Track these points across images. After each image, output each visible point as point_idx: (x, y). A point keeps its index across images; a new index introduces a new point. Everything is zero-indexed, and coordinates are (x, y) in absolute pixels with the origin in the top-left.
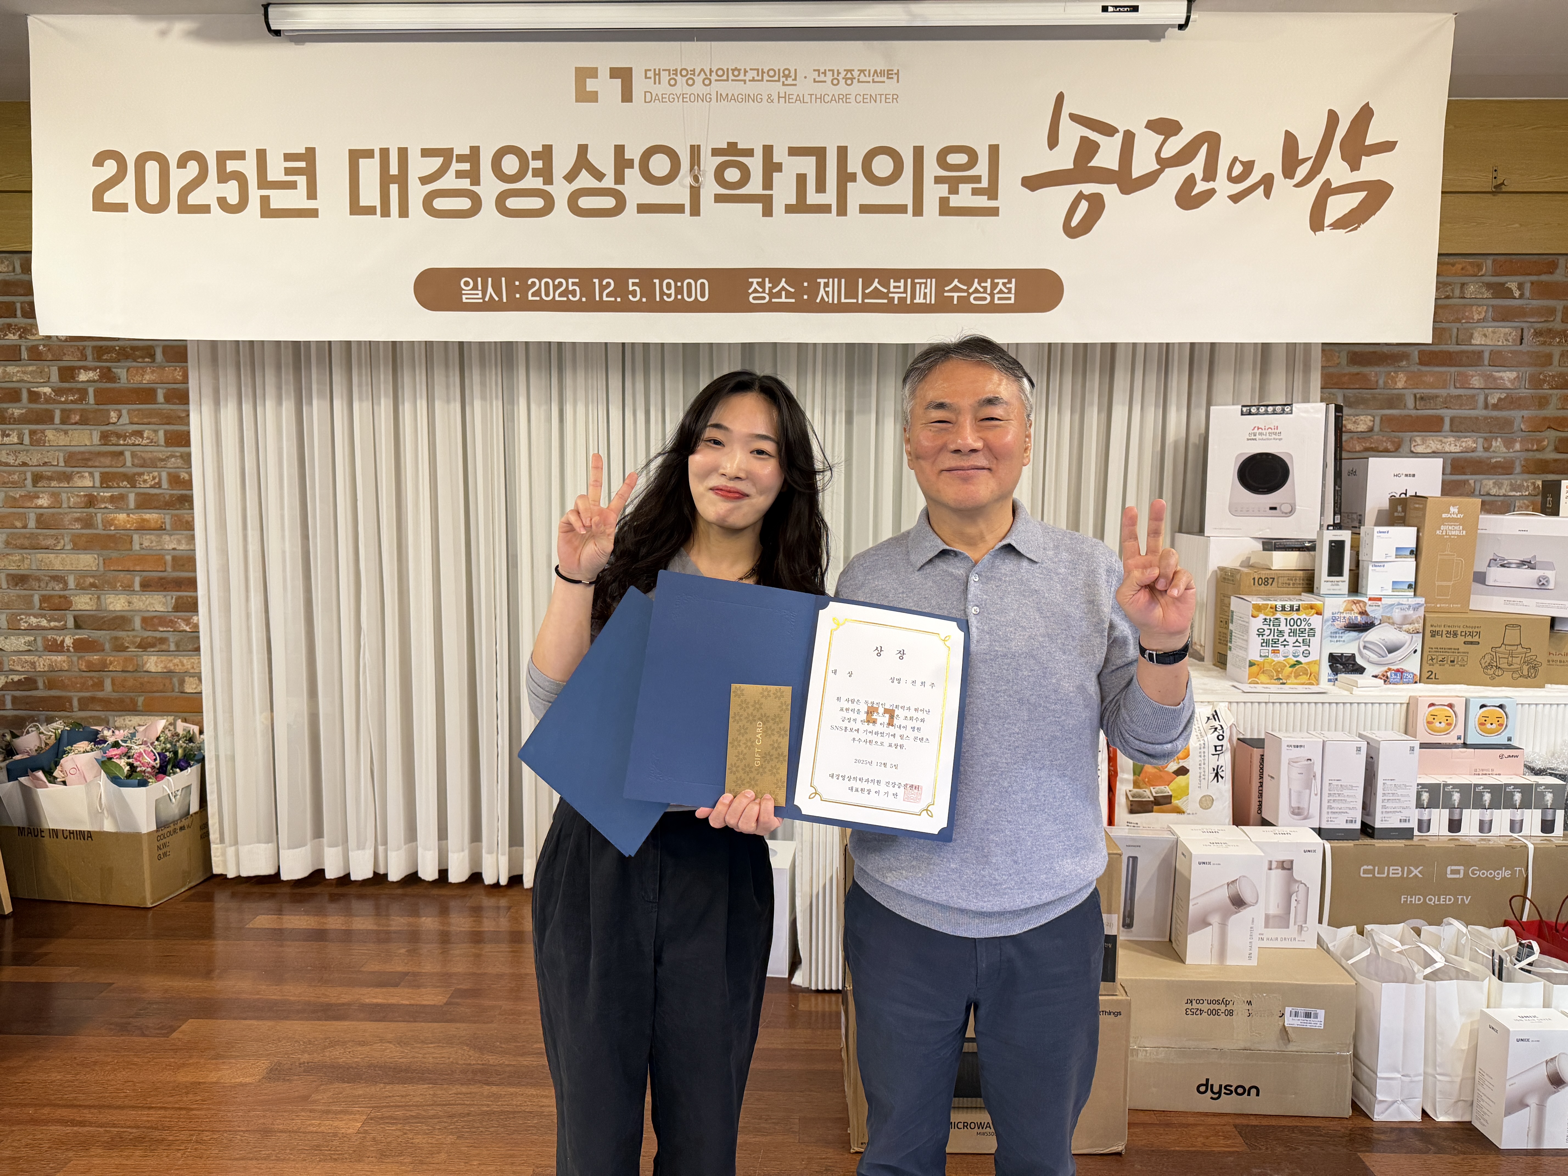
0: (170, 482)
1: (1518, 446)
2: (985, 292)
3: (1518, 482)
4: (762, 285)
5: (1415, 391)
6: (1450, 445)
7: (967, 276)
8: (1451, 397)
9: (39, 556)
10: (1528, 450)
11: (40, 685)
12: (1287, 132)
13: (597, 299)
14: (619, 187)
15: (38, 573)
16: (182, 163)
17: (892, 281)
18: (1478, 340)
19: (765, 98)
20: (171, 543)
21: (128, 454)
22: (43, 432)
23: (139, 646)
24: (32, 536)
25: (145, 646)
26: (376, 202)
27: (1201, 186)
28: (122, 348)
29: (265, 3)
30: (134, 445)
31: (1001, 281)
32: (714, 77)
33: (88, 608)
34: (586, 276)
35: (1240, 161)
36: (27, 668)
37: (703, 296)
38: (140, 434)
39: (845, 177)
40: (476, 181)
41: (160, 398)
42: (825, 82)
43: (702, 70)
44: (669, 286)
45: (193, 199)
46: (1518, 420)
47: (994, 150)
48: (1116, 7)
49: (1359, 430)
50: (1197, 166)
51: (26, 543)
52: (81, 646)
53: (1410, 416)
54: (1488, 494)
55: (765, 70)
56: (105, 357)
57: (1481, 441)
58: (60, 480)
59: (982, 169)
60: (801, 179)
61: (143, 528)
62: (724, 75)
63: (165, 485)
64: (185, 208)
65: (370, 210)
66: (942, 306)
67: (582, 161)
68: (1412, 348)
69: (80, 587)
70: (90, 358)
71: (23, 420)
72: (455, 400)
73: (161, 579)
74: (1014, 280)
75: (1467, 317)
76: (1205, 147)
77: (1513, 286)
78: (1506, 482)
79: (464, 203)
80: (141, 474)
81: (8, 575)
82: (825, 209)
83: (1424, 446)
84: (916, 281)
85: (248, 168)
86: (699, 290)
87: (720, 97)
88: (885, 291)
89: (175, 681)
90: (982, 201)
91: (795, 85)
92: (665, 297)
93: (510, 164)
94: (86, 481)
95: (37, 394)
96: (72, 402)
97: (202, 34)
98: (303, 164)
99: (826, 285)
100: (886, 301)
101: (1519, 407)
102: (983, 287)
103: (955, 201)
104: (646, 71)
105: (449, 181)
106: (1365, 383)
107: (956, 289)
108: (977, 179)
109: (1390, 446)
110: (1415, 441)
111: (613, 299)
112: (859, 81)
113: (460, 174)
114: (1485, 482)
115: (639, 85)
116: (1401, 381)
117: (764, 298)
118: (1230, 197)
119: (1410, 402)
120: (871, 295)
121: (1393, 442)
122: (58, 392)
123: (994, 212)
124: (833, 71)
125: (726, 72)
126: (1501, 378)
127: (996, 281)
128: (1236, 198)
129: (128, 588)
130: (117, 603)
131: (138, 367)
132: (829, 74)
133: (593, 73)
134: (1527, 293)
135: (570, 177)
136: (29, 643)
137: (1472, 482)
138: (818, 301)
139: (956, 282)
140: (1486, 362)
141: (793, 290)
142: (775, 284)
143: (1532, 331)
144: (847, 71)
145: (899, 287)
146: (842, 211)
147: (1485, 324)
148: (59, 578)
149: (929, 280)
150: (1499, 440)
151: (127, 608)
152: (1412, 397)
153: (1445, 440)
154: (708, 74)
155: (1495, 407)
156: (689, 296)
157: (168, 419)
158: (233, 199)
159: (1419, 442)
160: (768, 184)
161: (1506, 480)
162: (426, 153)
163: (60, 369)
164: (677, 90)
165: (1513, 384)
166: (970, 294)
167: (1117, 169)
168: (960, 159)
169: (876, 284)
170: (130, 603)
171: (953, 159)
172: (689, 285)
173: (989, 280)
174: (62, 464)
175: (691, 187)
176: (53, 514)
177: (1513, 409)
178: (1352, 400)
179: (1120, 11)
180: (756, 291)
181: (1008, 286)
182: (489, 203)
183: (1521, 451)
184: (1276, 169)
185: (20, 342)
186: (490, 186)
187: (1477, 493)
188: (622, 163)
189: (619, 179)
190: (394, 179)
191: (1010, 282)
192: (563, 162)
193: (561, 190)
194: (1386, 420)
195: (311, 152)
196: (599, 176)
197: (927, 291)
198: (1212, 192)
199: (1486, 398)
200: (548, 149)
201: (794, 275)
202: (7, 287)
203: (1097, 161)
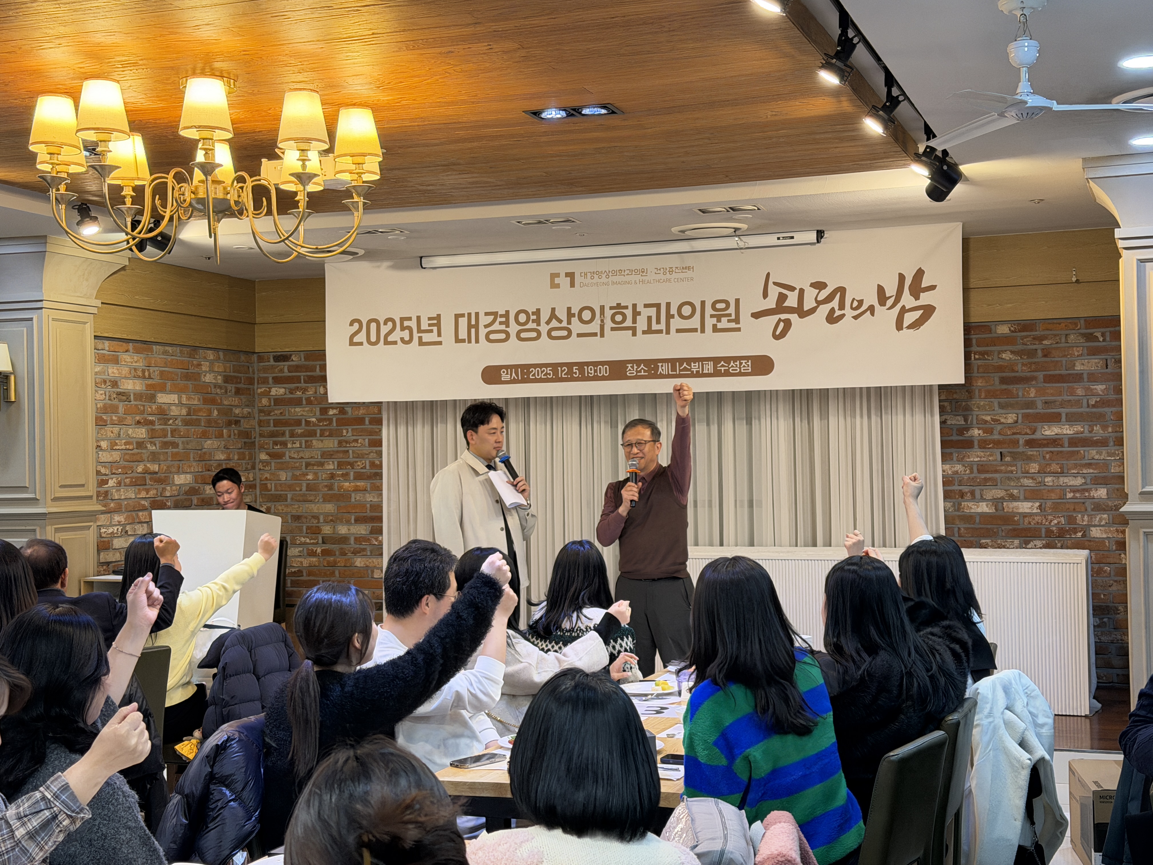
0: (370, 466)
1: (1110, 430)
2: (737, 367)
3: (1113, 451)
4: (633, 367)
5: (1042, 398)
6: (1066, 430)
7: (728, 360)
8: (1065, 401)
9: (307, 505)
11: (305, 574)
12: (878, 285)
13: (560, 376)
14: (569, 326)
15: (306, 514)
16: (385, 323)
17: (692, 363)
18: (1078, 367)
19: (633, 282)
20: (370, 498)
21: (351, 452)
22: (311, 441)
23: (352, 553)
24: (305, 495)
25: (355, 553)
26: (466, 337)
27: (838, 313)
29: (420, 256)
30: (354, 447)
31: (744, 362)
32: (610, 274)
33: (329, 532)
34: (555, 366)
35: (856, 300)
36: (299, 565)
37: (606, 373)
38: (356, 441)
39: (669, 317)
40: (508, 326)
41: (367, 422)
43: (606, 271)
44: (591, 369)
45: (390, 339)
46: (1109, 414)
47: (737, 301)
48: (784, 237)
49: (1010, 422)
50: (835, 303)
51: (301, 499)
52: (325, 553)
53: (1040, 413)
54: (1093, 459)
55: (634, 269)
57: (1086, 427)
58: (318, 466)
59: (732, 310)
60: (649, 318)
61: (357, 490)
62: (615, 273)
63: (368, 467)
64: (386, 343)
65: (463, 341)
66: (717, 374)
67: (553, 315)
69: (325, 521)
71: (302, 435)
73: (364, 517)
74: (750, 361)
75: (1071, 354)
76: (839, 294)
77: (1099, 335)
78: (1104, 452)
79: (503, 336)
80: (357, 462)
81: (292, 516)
82: (660, 332)
83: (1050, 431)
84: (704, 363)
85: (413, 324)
86: (604, 371)
87: (613, 283)
88: (689, 368)
89: (369, 572)
90: (733, 325)
91: (647, 275)
92: (590, 375)
93: (522, 318)
94: (330, 466)
95: (310, 422)
96: (326, 425)
97: (394, 267)
98: (435, 322)
99: (662, 366)
100: (690, 372)
102: (735, 365)
103: (720, 325)
104: (581, 273)
105: (496, 326)
106: (1010, 394)
107: (723, 366)
108: (730, 315)
109: (1028, 431)
110: (1044, 428)
111: (567, 376)
112: (676, 272)
113: (501, 323)
114: (1091, 452)
115: (578, 279)
116: (1033, 393)
117: (634, 373)
118: (853, 317)
119: (1039, 405)
120: (684, 370)
121: (1031, 429)
122: (319, 420)
123: (739, 330)
124: (664, 268)
125: (616, 271)
126: (1096, 389)
127: (742, 361)
128: (856, 317)
129: (348, 522)
130: (343, 530)
131: (356, 407)
132: (662, 270)
133: (558, 275)
134: (1108, 339)
135: (548, 323)
136: (300, 552)
137: (1082, 452)
138: (659, 373)
139: (722, 363)
140: (1086, 380)
141: (647, 369)
142: (639, 366)
143: (1113, 360)
144: (670, 268)
145: (695, 366)
146: (668, 332)
147: (1082, 358)
148: (316, 517)
149: (709, 362)
150: (1098, 426)
151: (347, 532)
152: (1041, 402)
153: (1062, 427)
154: (608, 273)
155: (1094, 406)
156: (600, 373)
157: (371, 433)
158: (407, 338)
159: (1047, 429)
160: (634, 321)
161: (1104, 450)
162: (487, 314)
163: (321, 409)
164: (594, 281)
165: (1103, 392)
166: (729, 368)
167: (797, 307)
168: (722, 306)
169: (685, 365)
170: (349, 530)
171: (719, 306)
172: (600, 368)
173: (738, 361)
174: (319, 457)
175: (601, 324)
176: (314, 484)
178: (1004, 404)
179: (786, 238)
180: (630, 370)
182: (513, 336)
183: (1113, 432)
184: (875, 302)
185: (302, 396)
186: (514, 328)
187: (1086, 458)
188: (570, 315)
189: (569, 323)
190: (473, 326)
191: (748, 362)
192: (545, 316)
193: (544, 328)
194: (1026, 416)
195: (439, 316)
196: (560, 321)
197: (709, 367)
198: (843, 315)
199: (1088, 401)
200: (538, 310)
201: (647, 362)
202: (297, 368)
203: (786, 304)
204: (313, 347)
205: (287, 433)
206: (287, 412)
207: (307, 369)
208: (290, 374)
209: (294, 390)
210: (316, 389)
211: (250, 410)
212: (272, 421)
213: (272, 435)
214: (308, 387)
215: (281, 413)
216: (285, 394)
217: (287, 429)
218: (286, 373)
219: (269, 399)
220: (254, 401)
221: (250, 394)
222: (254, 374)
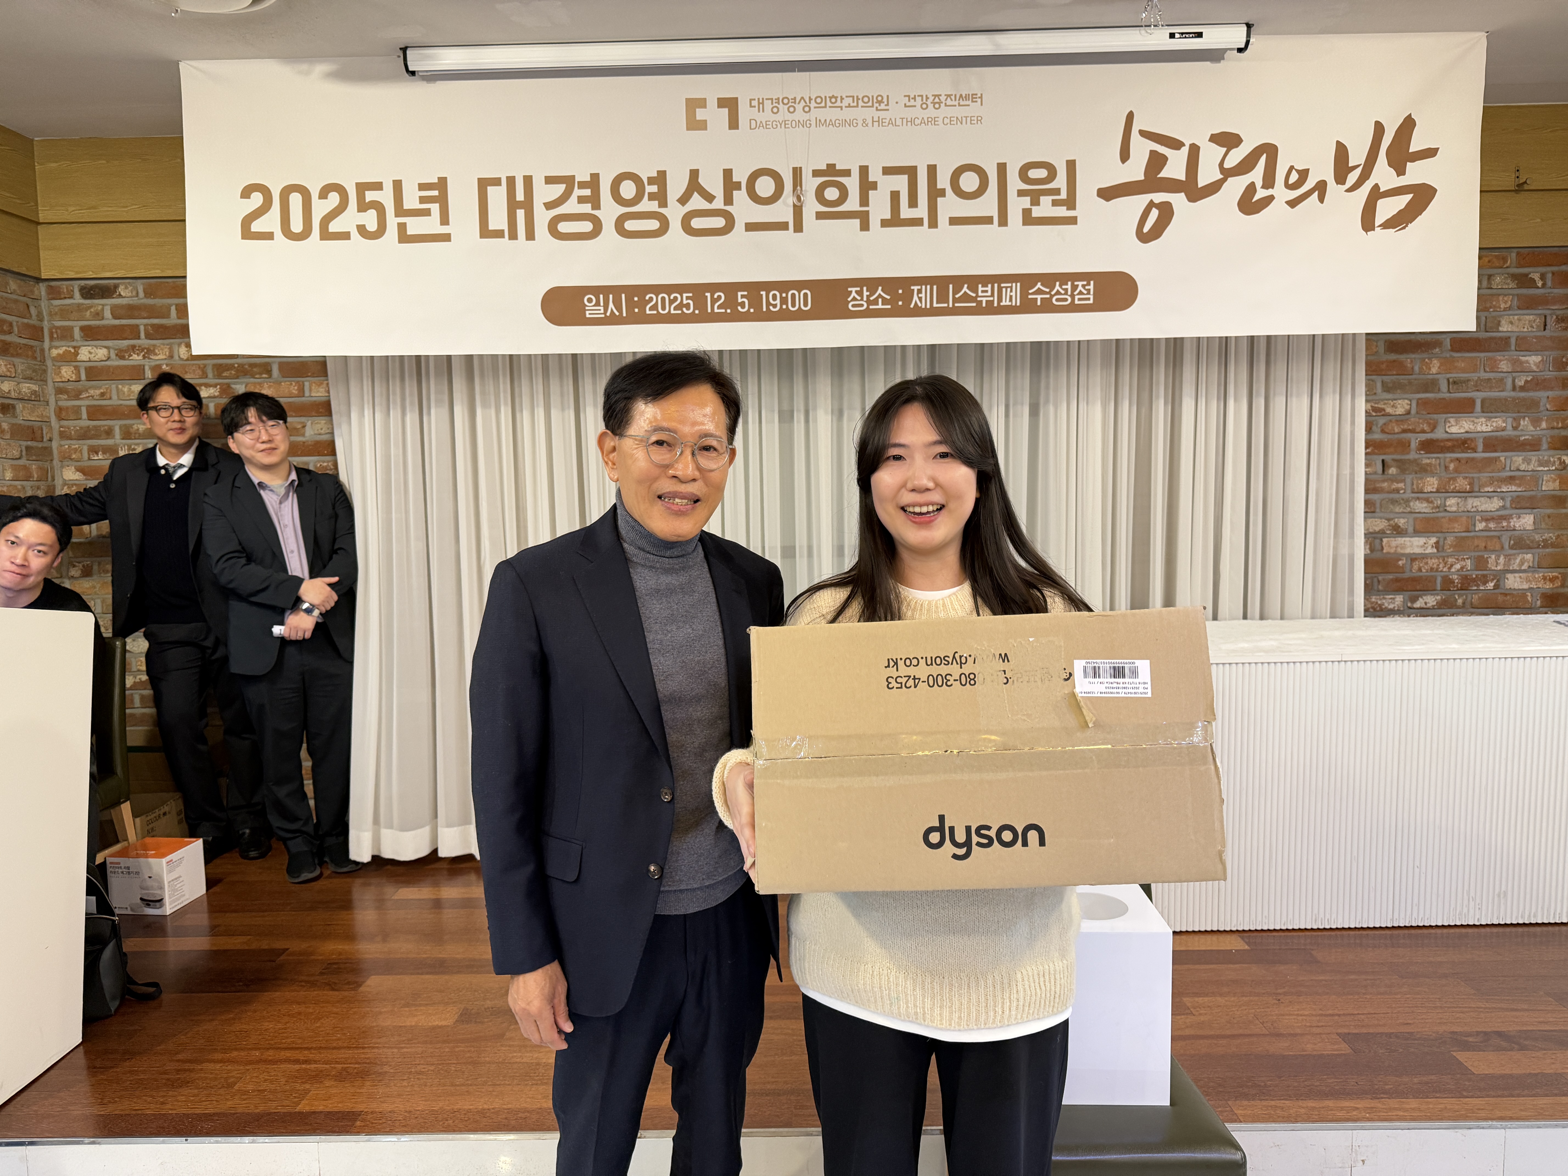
1: (1544, 425)
2: (1066, 294)
3: (1546, 458)
4: (860, 293)
5: (1448, 376)
6: (1482, 425)
7: (1049, 279)
8: (1482, 380)
10: (1553, 428)
12: (1338, 142)
13: (709, 311)
14: (728, 208)
16: (324, 194)
17: (980, 286)
18: (1505, 327)
19: (860, 122)
26: (505, 226)
27: (1261, 193)
28: (241, 366)
29: (403, 46)
31: (1081, 283)
32: (813, 104)
34: (698, 291)
35: (1296, 170)
37: (806, 305)
39: (935, 193)
40: (597, 206)
42: (915, 106)
43: (802, 98)
44: (774, 297)
45: (334, 227)
46: (1544, 401)
47: (1071, 165)
48: (1182, 34)
49: (1397, 413)
50: (1257, 175)
53: (1444, 399)
54: (1518, 470)
55: (860, 97)
56: (225, 374)
57: (1510, 420)
59: (1060, 182)
60: (895, 196)
62: (822, 102)
64: (326, 235)
65: (499, 234)
66: (1026, 307)
67: (694, 185)
68: (1444, 336)
70: (210, 375)
72: (569, 408)
74: (1092, 282)
75: (1495, 306)
76: (1263, 158)
77: (1536, 276)
78: (1534, 459)
79: (586, 227)
82: (918, 222)
83: (1457, 427)
84: (1002, 285)
85: (386, 197)
86: (802, 300)
87: (819, 123)
88: (974, 295)
90: (1062, 212)
91: (888, 110)
92: (771, 308)
93: (628, 190)
97: (342, 75)
98: (435, 193)
99: (919, 291)
100: (974, 304)
101: (1546, 388)
102: (1063, 289)
103: (1037, 212)
104: (751, 100)
105: (571, 207)
106: (1401, 369)
107: (1039, 292)
108: (1057, 191)
109: (1426, 427)
110: (1449, 422)
111: (723, 311)
112: (946, 105)
113: (581, 200)
114: (1514, 459)
115: (745, 113)
116: (1435, 367)
117: (862, 305)
118: (1288, 203)
119: (1444, 386)
120: (963, 299)
121: (1429, 424)
123: (1072, 221)
124: (922, 96)
125: (823, 99)
126: (1527, 362)
127: (1076, 283)
128: (1293, 203)
132: (919, 99)
133: (702, 103)
134: (1549, 283)
135: (683, 200)
137: (1502, 459)
138: (912, 306)
139: (1039, 285)
140: (1513, 348)
141: (888, 297)
142: (872, 291)
143: (1555, 317)
144: (935, 96)
145: (987, 291)
146: (933, 224)
147: (1510, 312)
149: (1014, 284)
150: (1527, 419)
152: (1446, 382)
153: (1476, 421)
154: (808, 102)
155: (1522, 389)
156: (793, 305)
158: (372, 226)
159: (1453, 423)
160: (864, 201)
161: (1534, 456)
162: (550, 180)
164: (779, 117)
165: (1538, 367)
166: (1052, 296)
167: (1184, 179)
168: (1042, 173)
169: (965, 289)
171: (1033, 174)
172: (793, 295)
173: (1069, 283)
175: (794, 206)
177: (1539, 390)
178: (1390, 385)
179: (1186, 37)
180: (854, 299)
181: (1087, 287)
182: (609, 226)
183: (1547, 429)
184: (1329, 176)
185: (142, 362)
186: (609, 211)
187: (1508, 469)
188: (730, 185)
189: (729, 200)
190: (520, 205)
191: (1089, 284)
192: (676, 186)
193: (675, 213)
194: (1422, 404)
195: (443, 183)
196: (710, 198)
197: (1012, 295)
198: (1271, 198)
199: (1514, 381)
200: (662, 175)
201: (889, 283)
202: (132, 311)
203: (1166, 173)
204: (163, 271)
205: (117, 431)
206: (114, 392)
207: (152, 312)
208: (117, 322)
209: (126, 351)
210: (171, 350)
211: (35, 387)
212: (84, 410)
213: (84, 435)
214: (154, 346)
215: (102, 394)
216: (109, 358)
217: (117, 425)
218: (109, 320)
219: (76, 368)
220: (45, 371)
221: (35, 358)
222: (41, 320)
